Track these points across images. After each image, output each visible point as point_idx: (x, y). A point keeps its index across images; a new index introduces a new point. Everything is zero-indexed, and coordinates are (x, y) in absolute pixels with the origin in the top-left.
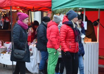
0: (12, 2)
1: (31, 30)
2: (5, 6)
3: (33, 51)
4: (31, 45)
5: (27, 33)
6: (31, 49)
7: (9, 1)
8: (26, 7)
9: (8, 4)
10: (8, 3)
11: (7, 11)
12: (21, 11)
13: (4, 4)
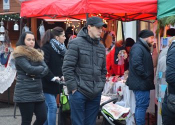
0: (90, 6)
1: (123, 54)
2: (77, 13)
3: (124, 92)
4: (120, 80)
5: (117, 60)
6: (120, 87)
7: (85, 5)
8: (112, 14)
9: (83, 9)
10: (83, 7)
11: (81, 22)
12: (105, 21)
13: (76, 9)
